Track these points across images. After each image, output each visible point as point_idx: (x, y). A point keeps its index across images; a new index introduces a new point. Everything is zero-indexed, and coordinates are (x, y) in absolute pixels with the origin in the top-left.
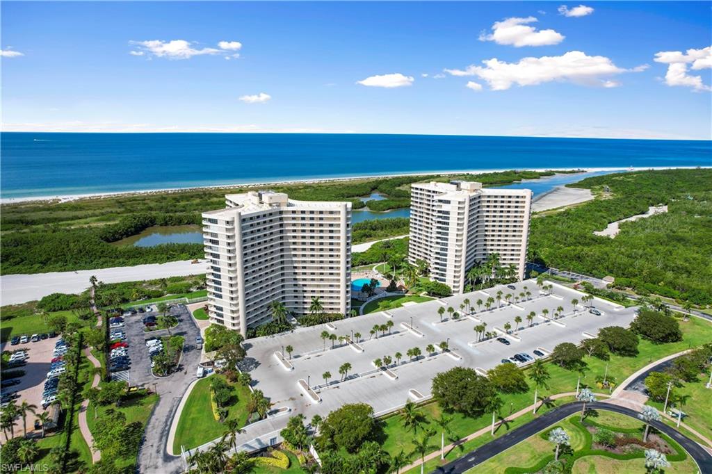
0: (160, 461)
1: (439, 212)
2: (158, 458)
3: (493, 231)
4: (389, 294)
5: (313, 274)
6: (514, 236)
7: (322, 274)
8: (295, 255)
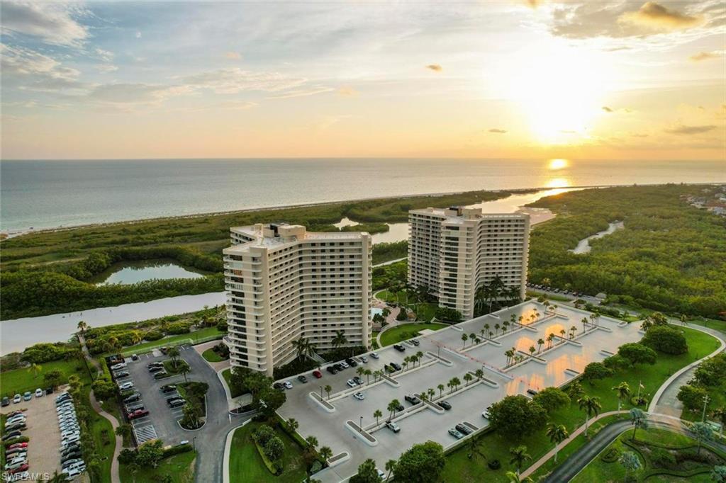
1: (447, 238)
3: (495, 254)
4: (400, 323)
5: (333, 307)
6: (514, 259)
7: (342, 307)
8: (314, 289)
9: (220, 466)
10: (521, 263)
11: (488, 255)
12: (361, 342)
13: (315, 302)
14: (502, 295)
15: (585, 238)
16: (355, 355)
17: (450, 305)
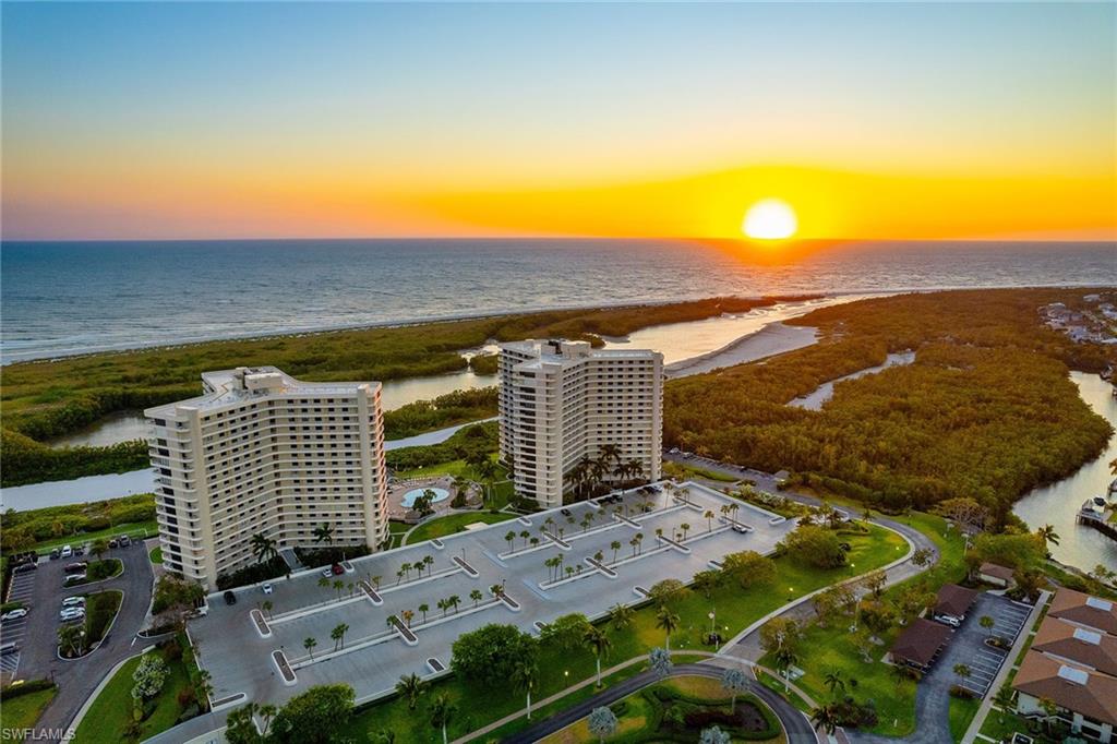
1: (522, 389)
3: (610, 412)
4: (454, 511)
6: (641, 418)
10: (651, 425)
11: (600, 412)
12: (364, 540)
13: (297, 481)
14: (616, 473)
15: (830, 380)
16: (348, 558)
17: (528, 487)
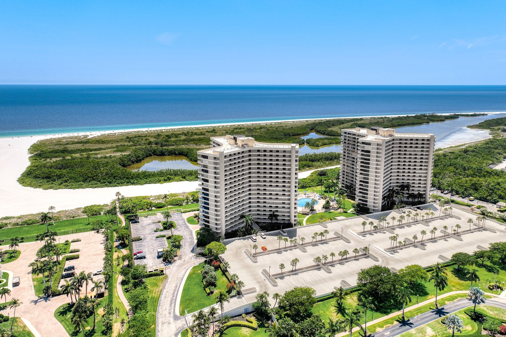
0: (172, 320)
1: (362, 151)
2: (170, 317)
4: (324, 211)
5: (271, 194)
6: (421, 169)
7: (277, 194)
8: (259, 181)
9: (178, 286)
12: (289, 220)
13: (258, 189)
16: (283, 228)
17: (363, 201)
